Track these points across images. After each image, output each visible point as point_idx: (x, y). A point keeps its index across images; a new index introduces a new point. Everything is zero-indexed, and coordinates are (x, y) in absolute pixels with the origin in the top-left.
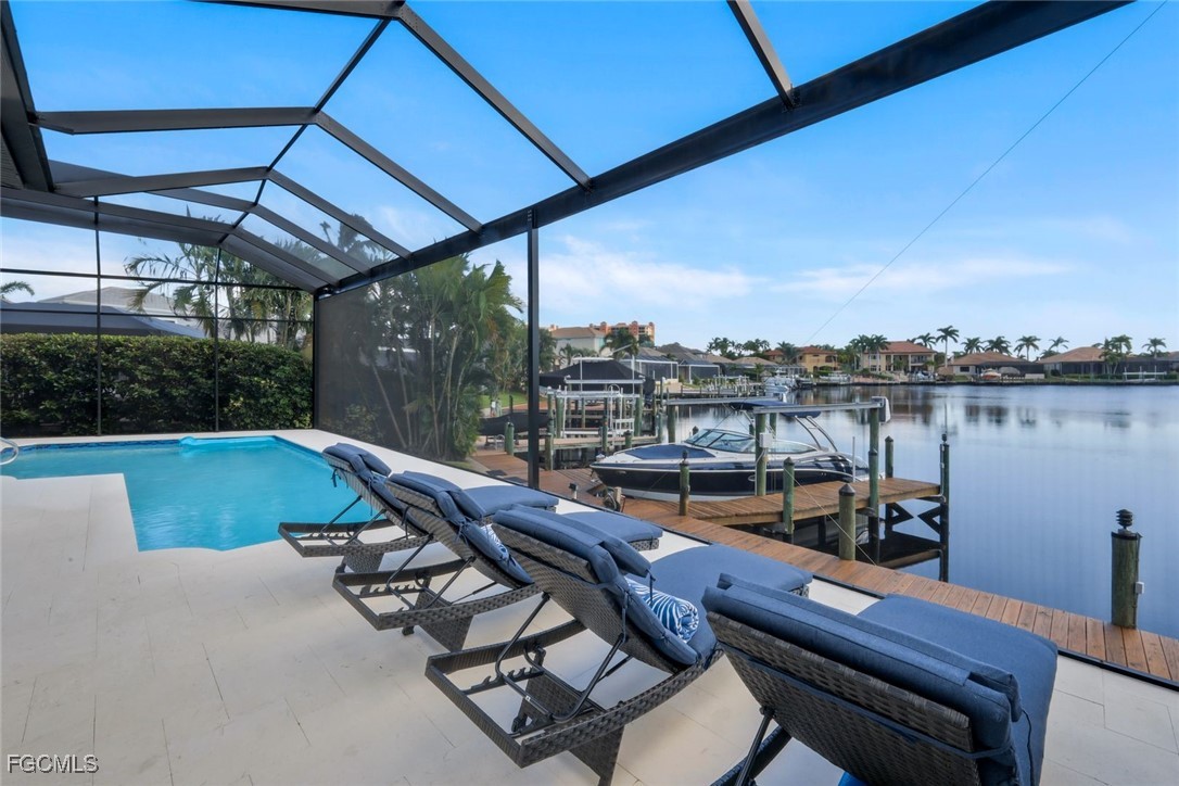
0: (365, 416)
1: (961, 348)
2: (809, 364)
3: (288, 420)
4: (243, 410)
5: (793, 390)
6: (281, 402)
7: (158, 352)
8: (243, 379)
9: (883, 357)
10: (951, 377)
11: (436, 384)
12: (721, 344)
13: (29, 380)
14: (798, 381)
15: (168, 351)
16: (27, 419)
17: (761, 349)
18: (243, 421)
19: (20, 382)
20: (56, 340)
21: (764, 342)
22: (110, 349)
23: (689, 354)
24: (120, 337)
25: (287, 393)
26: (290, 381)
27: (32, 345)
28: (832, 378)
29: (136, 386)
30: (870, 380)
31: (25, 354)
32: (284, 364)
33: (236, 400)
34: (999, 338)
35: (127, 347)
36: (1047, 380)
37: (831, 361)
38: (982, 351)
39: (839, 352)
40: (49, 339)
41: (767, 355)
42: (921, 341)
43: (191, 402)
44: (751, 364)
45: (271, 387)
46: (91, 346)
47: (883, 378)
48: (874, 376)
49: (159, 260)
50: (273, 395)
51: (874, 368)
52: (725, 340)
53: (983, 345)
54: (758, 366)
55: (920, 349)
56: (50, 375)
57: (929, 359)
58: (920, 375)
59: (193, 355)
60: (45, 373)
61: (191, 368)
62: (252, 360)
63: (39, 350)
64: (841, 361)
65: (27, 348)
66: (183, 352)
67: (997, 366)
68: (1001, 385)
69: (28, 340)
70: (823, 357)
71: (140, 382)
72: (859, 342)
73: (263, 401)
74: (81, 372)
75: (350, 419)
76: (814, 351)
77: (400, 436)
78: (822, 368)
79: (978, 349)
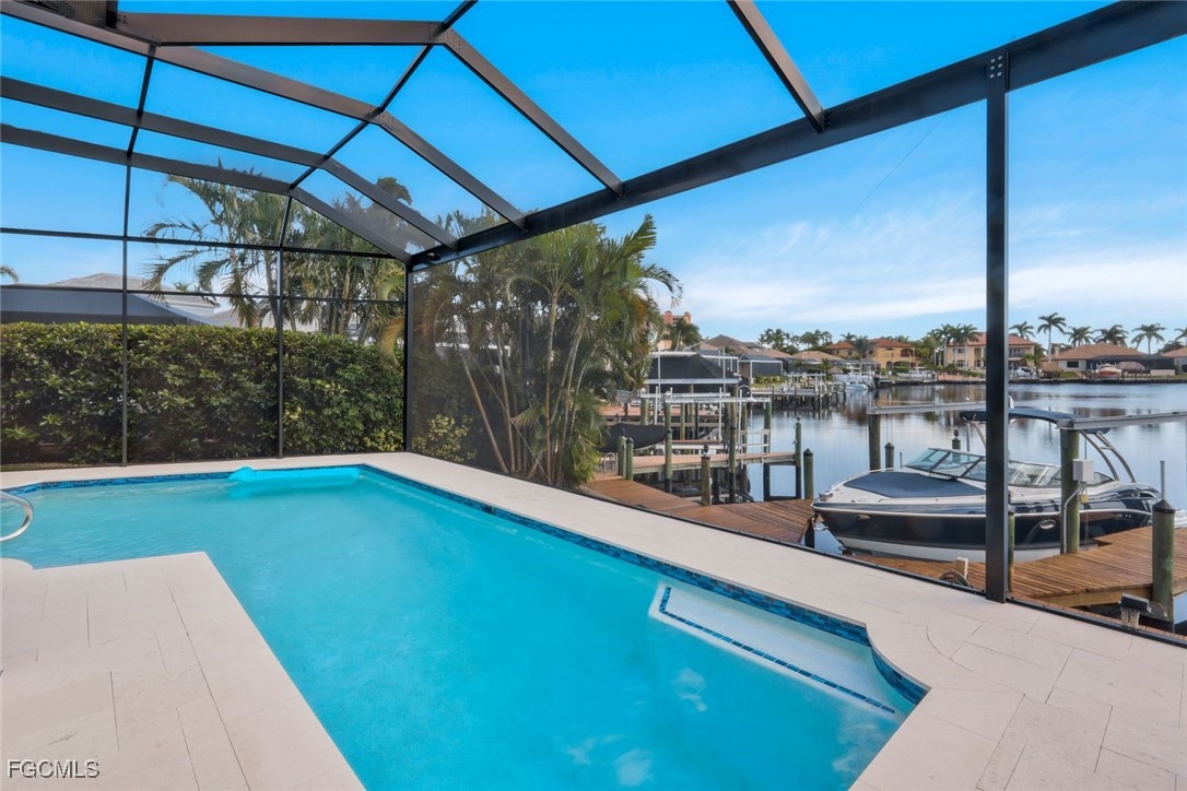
0: (453, 430)
1: (1066, 340)
2: (882, 358)
3: (357, 437)
4: (301, 425)
5: (870, 389)
6: (351, 413)
7: (193, 347)
8: (302, 382)
9: (972, 351)
10: (1058, 374)
11: (551, 387)
12: (775, 337)
13: (26, 387)
14: (876, 380)
15: (205, 345)
16: (23, 440)
17: (821, 342)
18: (299, 439)
19: (15, 388)
20: (61, 331)
21: (826, 333)
22: (132, 343)
23: (742, 347)
24: (143, 327)
25: (357, 401)
26: (362, 384)
27: (30, 337)
28: (913, 375)
29: (166, 392)
30: (958, 378)
31: (21, 350)
32: (353, 361)
33: (293, 410)
34: (1114, 328)
35: (152, 339)
36: (1178, 377)
37: (907, 356)
38: (1092, 343)
39: (915, 344)
40: (52, 330)
41: (828, 349)
42: (1016, 331)
43: (234, 415)
44: (817, 358)
45: (336, 393)
46: (107, 338)
47: (974, 375)
48: (961, 373)
49: (183, 226)
50: (339, 403)
51: (961, 363)
52: (779, 332)
53: (1094, 336)
54: (825, 362)
55: (1016, 341)
56: (54, 379)
57: (1027, 352)
58: (1019, 371)
59: (238, 351)
60: (48, 378)
61: (235, 368)
62: (312, 356)
63: (39, 344)
64: (919, 355)
65: (24, 341)
66: (225, 346)
67: (1114, 361)
68: (1122, 383)
69: (26, 332)
70: (898, 351)
71: (170, 388)
72: (942, 333)
73: (327, 412)
74: (94, 375)
75: (436, 435)
76: (888, 344)
77: (500, 458)
78: (897, 364)
79: (1087, 340)
